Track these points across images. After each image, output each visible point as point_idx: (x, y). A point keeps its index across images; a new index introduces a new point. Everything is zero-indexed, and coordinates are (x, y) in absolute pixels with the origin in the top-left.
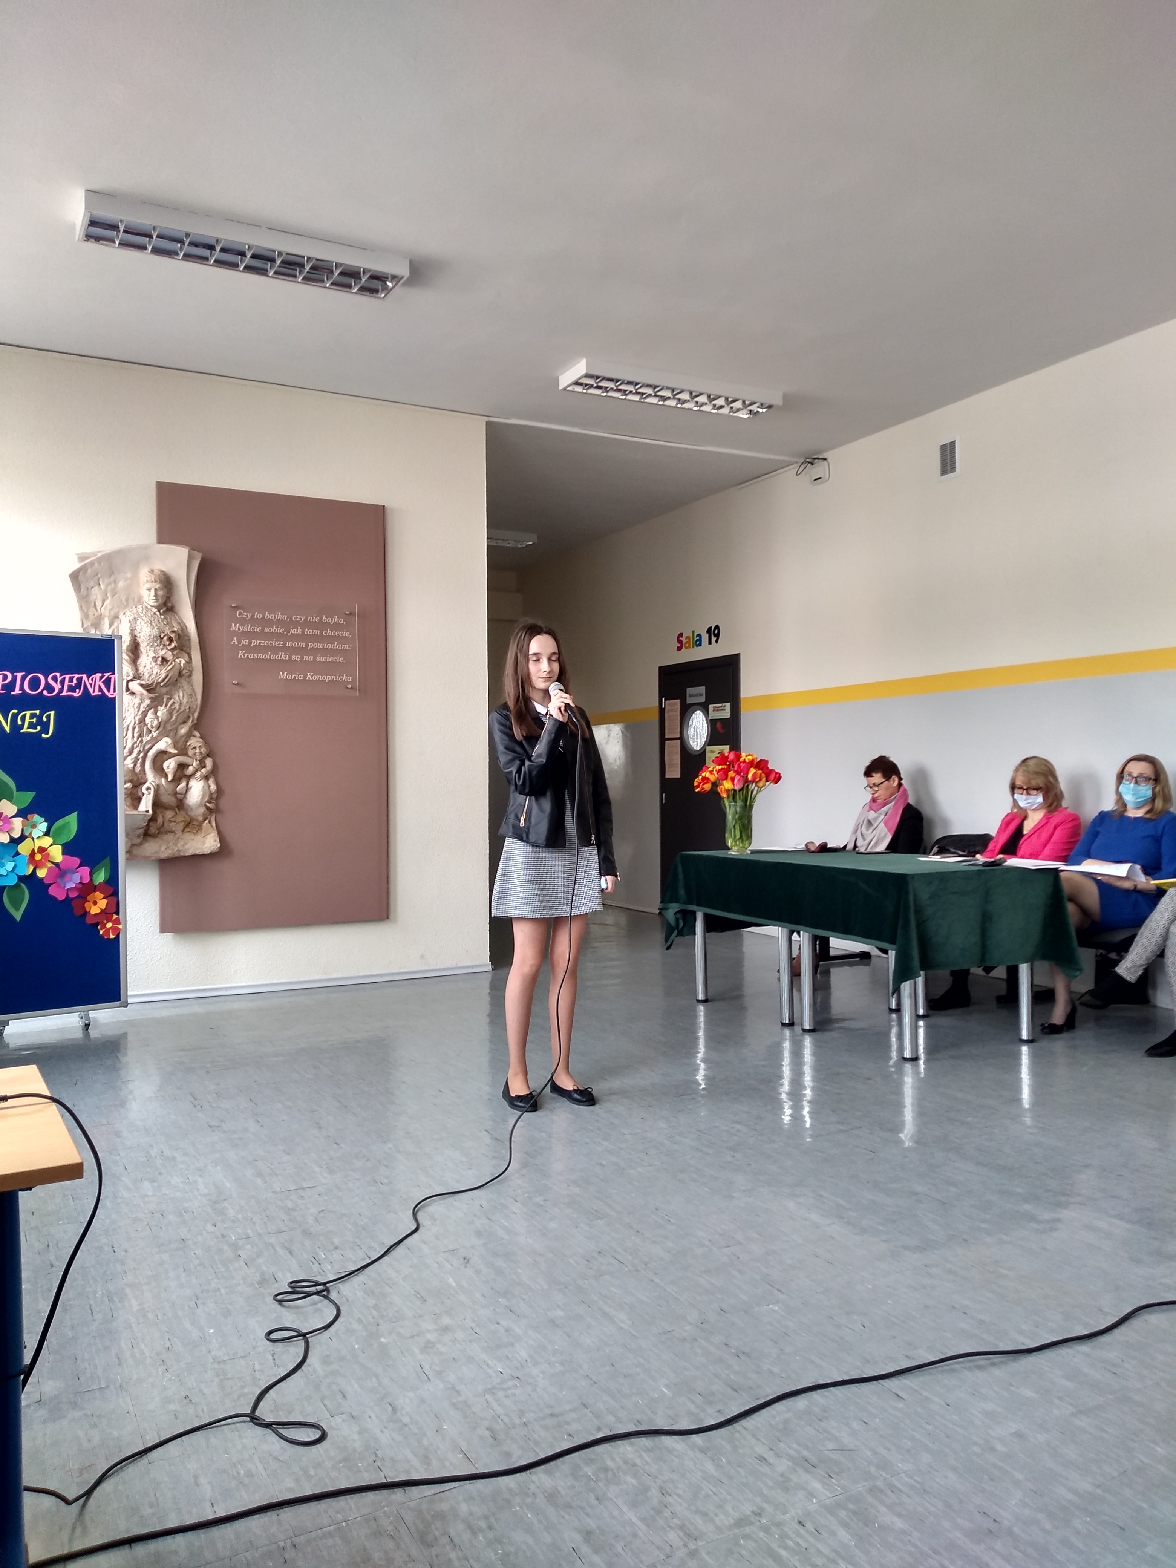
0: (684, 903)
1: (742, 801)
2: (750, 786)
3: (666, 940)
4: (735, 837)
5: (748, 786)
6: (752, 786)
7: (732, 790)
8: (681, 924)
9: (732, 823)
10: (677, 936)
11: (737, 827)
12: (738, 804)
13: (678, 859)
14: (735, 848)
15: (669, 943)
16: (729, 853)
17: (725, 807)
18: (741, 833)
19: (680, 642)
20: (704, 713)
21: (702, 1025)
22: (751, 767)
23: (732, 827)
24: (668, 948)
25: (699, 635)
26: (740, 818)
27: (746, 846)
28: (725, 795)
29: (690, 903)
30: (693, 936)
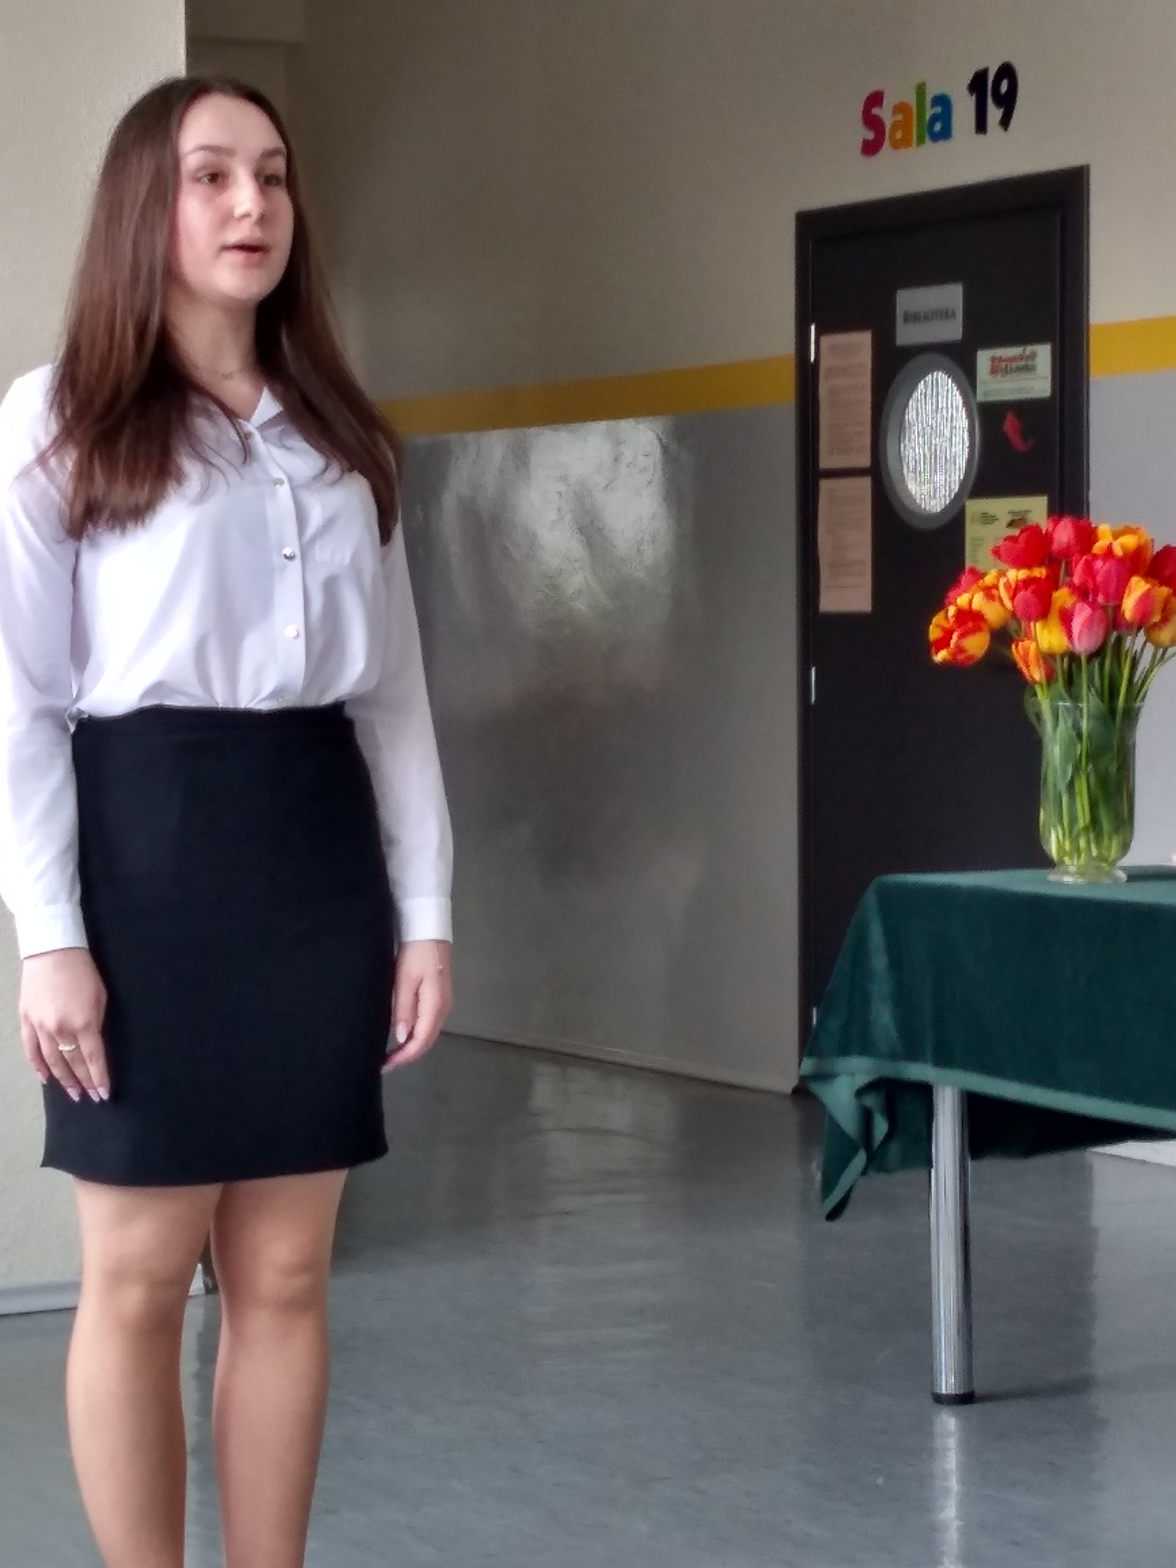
0: (893, 1056)
1: (1100, 694)
2: (1129, 638)
3: (828, 1186)
4: (1073, 820)
5: (1119, 641)
6: (1136, 642)
7: (1062, 656)
8: (881, 1127)
9: (1065, 771)
10: (864, 1172)
11: (1082, 786)
12: (1084, 705)
13: (870, 900)
14: (1071, 864)
15: (837, 1195)
16: (1052, 876)
17: (1039, 716)
18: (1093, 806)
19: (872, 122)
20: (956, 380)
21: (954, 1483)
22: (1133, 572)
23: (1062, 787)
24: (834, 1214)
25: (942, 101)
26: (1094, 755)
27: (1113, 854)
28: (1037, 674)
29: (912, 1054)
30: (923, 1173)
